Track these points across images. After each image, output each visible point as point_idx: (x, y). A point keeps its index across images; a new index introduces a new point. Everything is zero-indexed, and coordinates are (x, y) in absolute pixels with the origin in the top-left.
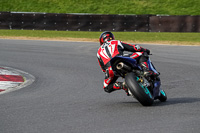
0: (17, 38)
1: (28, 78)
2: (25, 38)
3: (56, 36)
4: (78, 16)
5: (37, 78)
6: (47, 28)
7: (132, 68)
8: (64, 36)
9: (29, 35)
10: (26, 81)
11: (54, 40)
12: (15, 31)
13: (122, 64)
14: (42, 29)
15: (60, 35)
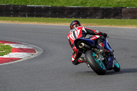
0: (31, 23)
1: (38, 51)
2: (36, 23)
3: (57, 22)
4: (72, 8)
5: (44, 51)
6: (52, 17)
7: (91, 47)
8: (63, 22)
9: (39, 21)
10: (37, 53)
11: (56, 24)
12: (29, 18)
13: (83, 44)
14: (48, 17)
15: (60, 21)
